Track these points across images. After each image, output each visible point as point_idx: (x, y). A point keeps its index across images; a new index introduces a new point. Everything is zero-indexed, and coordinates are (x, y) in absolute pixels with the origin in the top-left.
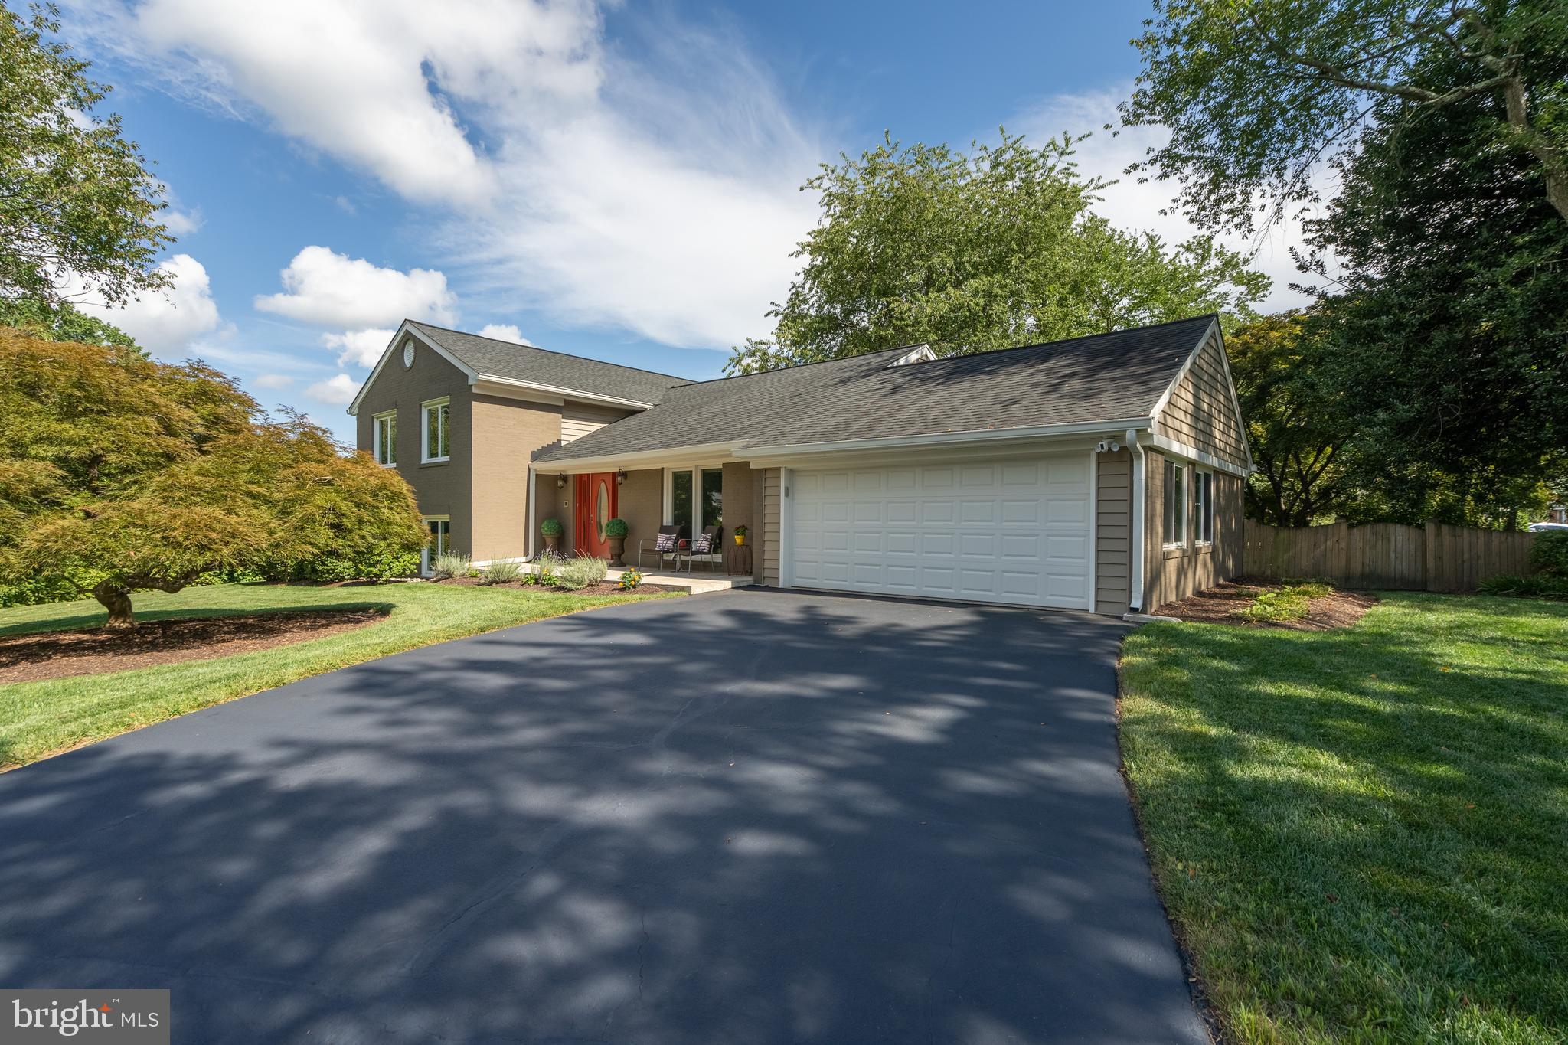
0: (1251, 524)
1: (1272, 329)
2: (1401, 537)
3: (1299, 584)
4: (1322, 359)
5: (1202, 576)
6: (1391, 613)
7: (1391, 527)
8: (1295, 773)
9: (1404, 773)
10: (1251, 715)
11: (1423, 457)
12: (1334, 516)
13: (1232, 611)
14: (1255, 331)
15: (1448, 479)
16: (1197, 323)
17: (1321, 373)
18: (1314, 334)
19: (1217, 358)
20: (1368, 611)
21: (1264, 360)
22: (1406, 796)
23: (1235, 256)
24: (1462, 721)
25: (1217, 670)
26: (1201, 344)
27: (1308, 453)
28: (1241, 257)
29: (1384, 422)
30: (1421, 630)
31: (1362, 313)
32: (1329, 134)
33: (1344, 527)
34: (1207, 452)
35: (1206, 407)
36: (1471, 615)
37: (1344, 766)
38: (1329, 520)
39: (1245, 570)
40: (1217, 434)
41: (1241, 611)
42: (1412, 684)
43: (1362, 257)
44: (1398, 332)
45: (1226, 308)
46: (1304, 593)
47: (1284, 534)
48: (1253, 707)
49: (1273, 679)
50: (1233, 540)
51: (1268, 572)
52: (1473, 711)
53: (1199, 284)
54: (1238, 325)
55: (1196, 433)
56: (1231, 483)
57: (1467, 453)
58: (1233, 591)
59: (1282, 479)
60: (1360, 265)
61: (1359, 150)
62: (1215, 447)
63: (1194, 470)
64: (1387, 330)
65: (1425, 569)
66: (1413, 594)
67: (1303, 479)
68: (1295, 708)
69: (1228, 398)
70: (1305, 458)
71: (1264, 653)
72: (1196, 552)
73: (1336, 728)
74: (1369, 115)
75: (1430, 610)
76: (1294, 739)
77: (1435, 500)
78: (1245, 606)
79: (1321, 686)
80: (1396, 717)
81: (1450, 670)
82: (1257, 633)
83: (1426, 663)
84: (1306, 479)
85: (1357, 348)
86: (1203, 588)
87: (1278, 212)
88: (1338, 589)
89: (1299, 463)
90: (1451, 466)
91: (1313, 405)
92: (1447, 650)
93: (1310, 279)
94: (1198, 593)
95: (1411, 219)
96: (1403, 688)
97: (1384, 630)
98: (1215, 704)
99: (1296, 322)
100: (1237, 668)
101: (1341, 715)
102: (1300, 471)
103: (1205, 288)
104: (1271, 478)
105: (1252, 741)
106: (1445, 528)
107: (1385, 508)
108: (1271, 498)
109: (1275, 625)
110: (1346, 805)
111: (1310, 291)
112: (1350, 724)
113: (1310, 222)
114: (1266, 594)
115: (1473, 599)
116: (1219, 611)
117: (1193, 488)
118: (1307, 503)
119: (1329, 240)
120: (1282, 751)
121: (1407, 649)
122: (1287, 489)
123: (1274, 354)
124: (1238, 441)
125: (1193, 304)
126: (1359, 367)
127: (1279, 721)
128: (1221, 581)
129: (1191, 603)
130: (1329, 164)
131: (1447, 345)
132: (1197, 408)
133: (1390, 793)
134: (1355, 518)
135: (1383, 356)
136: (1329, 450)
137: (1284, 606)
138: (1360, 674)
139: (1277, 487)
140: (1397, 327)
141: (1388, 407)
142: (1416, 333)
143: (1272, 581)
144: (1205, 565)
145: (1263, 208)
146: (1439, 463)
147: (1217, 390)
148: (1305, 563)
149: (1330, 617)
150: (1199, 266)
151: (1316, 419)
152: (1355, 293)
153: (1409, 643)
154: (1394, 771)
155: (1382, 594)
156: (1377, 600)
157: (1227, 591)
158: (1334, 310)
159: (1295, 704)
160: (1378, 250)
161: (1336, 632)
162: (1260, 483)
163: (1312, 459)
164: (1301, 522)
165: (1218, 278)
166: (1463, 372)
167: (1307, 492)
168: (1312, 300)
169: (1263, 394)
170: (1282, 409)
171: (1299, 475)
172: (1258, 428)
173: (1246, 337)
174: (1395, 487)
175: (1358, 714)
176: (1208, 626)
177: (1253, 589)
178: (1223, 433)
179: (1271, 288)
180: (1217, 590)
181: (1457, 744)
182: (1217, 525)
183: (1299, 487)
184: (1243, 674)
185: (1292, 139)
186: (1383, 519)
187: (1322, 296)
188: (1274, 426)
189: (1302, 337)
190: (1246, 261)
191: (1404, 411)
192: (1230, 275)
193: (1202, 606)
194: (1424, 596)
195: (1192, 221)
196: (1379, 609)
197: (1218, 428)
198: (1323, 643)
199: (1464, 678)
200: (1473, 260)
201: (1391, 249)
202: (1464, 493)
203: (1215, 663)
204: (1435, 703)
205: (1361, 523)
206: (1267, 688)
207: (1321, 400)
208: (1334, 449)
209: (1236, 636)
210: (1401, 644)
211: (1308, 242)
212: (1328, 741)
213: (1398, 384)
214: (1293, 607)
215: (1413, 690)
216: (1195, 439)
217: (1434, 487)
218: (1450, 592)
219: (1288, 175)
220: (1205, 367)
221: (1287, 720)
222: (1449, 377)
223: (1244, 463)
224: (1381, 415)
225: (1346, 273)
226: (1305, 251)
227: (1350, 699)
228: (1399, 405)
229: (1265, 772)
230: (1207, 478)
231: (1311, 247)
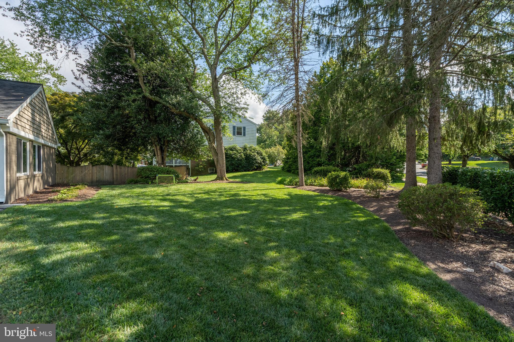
0: (58, 165)
1: (66, 97)
2: (107, 169)
3: (76, 185)
4: (83, 111)
5: (38, 185)
6: (104, 192)
7: (104, 166)
8: (69, 254)
9: (104, 241)
10: (53, 236)
11: (113, 146)
12: (88, 162)
13: (49, 198)
14: (60, 96)
15: (119, 152)
16: (33, 85)
17: (83, 116)
18: (81, 102)
19: (43, 101)
20: (97, 192)
21: (64, 107)
22: (104, 249)
23: (52, 66)
24: (120, 221)
25: (41, 222)
26: (35, 94)
27: (80, 141)
28: (55, 67)
29: (102, 134)
30: (111, 196)
31: (95, 99)
32: (85, 37)
33: (91, 166)
34: (39, 137)
35: (38, 120)
36: (124, 190)
37: (86, 245)
38: (86, 164)
39: (56, 182)
40: (43, 131)
41: (53, 197)
42: (108, 213)
43: (95, 82)
44: (105, 108)
45: (48, 84)
46: (77, 188)
47: (71, 168)
48: (55, 233)
49: (63, 221)
50: (51, 171)
51: (65, 182)
52: (123, 217)
53: (36, 71)
54: (54, 92)
55: (33, 129)
56: (50, 150)
57: (123, 145)
58: (51, 190)
59: (71, 150)
60: (95, 84)
61: (94, 47)
62: (42, 136)
63: (32, 144)
64: (103, 106)
65: (113, 178)
66: (110, 186)
67: (78, 150)
68: (71, 229)
69: (48, 118)
70: (79, 143)
71: (61, 212)
72: (34, 176)
73: (84, 233)
74: (97, 37)
75: (114, 190)
76: (70, 241)
77: (116, 158)
78: (55, 195)
79: (80, 220)
80: (103, 224)
81: (118, 207)
82: (59, 205)
83: (112, 206)
84: (79, 150)
85: (94, 110)
86: (38, 190)
87: (67, 55)
88: (88, 186)
89: (77, 144)
90: (120, 149)
91: (81, 126)
92: (118, 201)
93: (79, 83)
94: (36, 192)
95: (109, 75)
96: (105, 215)
97: (101, 198)
98: (38, 236)
99: (75, 96)
100: (49, 219)
101: (86, 228)
102: (77, 147)
103: (39, 73)
104: (67, 149)
105: (53, 246)
106: (118, 166)
107: (103, 160)
108: (67, 156)
109: (66, 201)
110: (86, 259)
111: (79, 87)
112: (89, 230)
113: (79, 64)
114: (64, 190)
115: (125, 185)
116: (43, 199)
117: (32, 151)
118: (80, 158)
119: (85, 72)
120: (64, 246)
121: (107, 203)
122: (73, 153)
123: (67, 105)
124: (53, 134)
125: (34, 78)
126: (95, 116)
127: (65, 236)
128: (46, 187)
129: (31, 196)
130: (85, 47)
131: (118, 114)
132: (33, 119)
133: (100, 249)
134: (94, 163)
135: (102, 114)
136: (86, 141)
137: (70, 194)
138: (93, 213)
139: (69, 152)
140: (106, 106)
141: (103, 130)
142: (111, 109)
143: (66, 185)
144: (38, 180)
145: (61, 52)
146: (117, 148)
147: (43, 114)
148: (78, 178)
149: (85, 196)
150: (36, 64)
151: (82, 131)
152: (93, 92)
153: (108, 200)
154: (101, 242)
155: (102, 186)
156: (100, 188)
157: (48, 190)
158: (87, 96)
159: (71, 228)
160: (100, 81)
161: (87, 200)
162: (63, 150)
163: (81, 144)
164: (78, 164)
165: (45, 72)
166: (122, 123)
167: (80, 154)
168: (80, 91)
169: (63, 119)
170: (71, 125)
171: (77, 148)
172: (62, 131)
173: (57, 97)
174: (106, 154)
175: (93, 226)
176: (38, 205)
177: (59, 189)
178: (46, 130)
179: (66, 82)
180: (44, 190)
181: (118, 228)
182: (44, 165)
183: (77, 152)
184: (52, 221)
185: (72, 32)
186: (103, 164)
187: (83, 90)
188: (67, 131)
189: (77, 103)
190: (56, 69)
191: (108, 132)
192: (50, 72)
193: (36, 197)
194: (113, 186)
195: (31, 44)
196: (100, 191)
197: (43, 129)
198: (82, 204)
199: (121, 208)
200: (124, 92)
201: (104, 82)
202: (123, 156)
203: (40, 219)
204: (113, 218)
205: (96, 165)
206: (61, 225)
207: (83, 125)
208: (88, 141)
209: (50, 207)
210: (106, 201)
211: (78, 70)
212: (82, 238)
213: (106, 124)
214: (73, 194)
215: (108, 215)
216: (33, 131)
217: (116, 154)
218: (120, 184)
219: (71, 44)
220: (37, 103)
221: (67, 235)
222: (118, 124)
223: (55, 143)
224: (101, 132)
225: (91, 85)
226: (77, 73)
227: (90, 222)
228: (106, 130)
229: (58, 257)
230: (39, 147)
231: (79, 73)
